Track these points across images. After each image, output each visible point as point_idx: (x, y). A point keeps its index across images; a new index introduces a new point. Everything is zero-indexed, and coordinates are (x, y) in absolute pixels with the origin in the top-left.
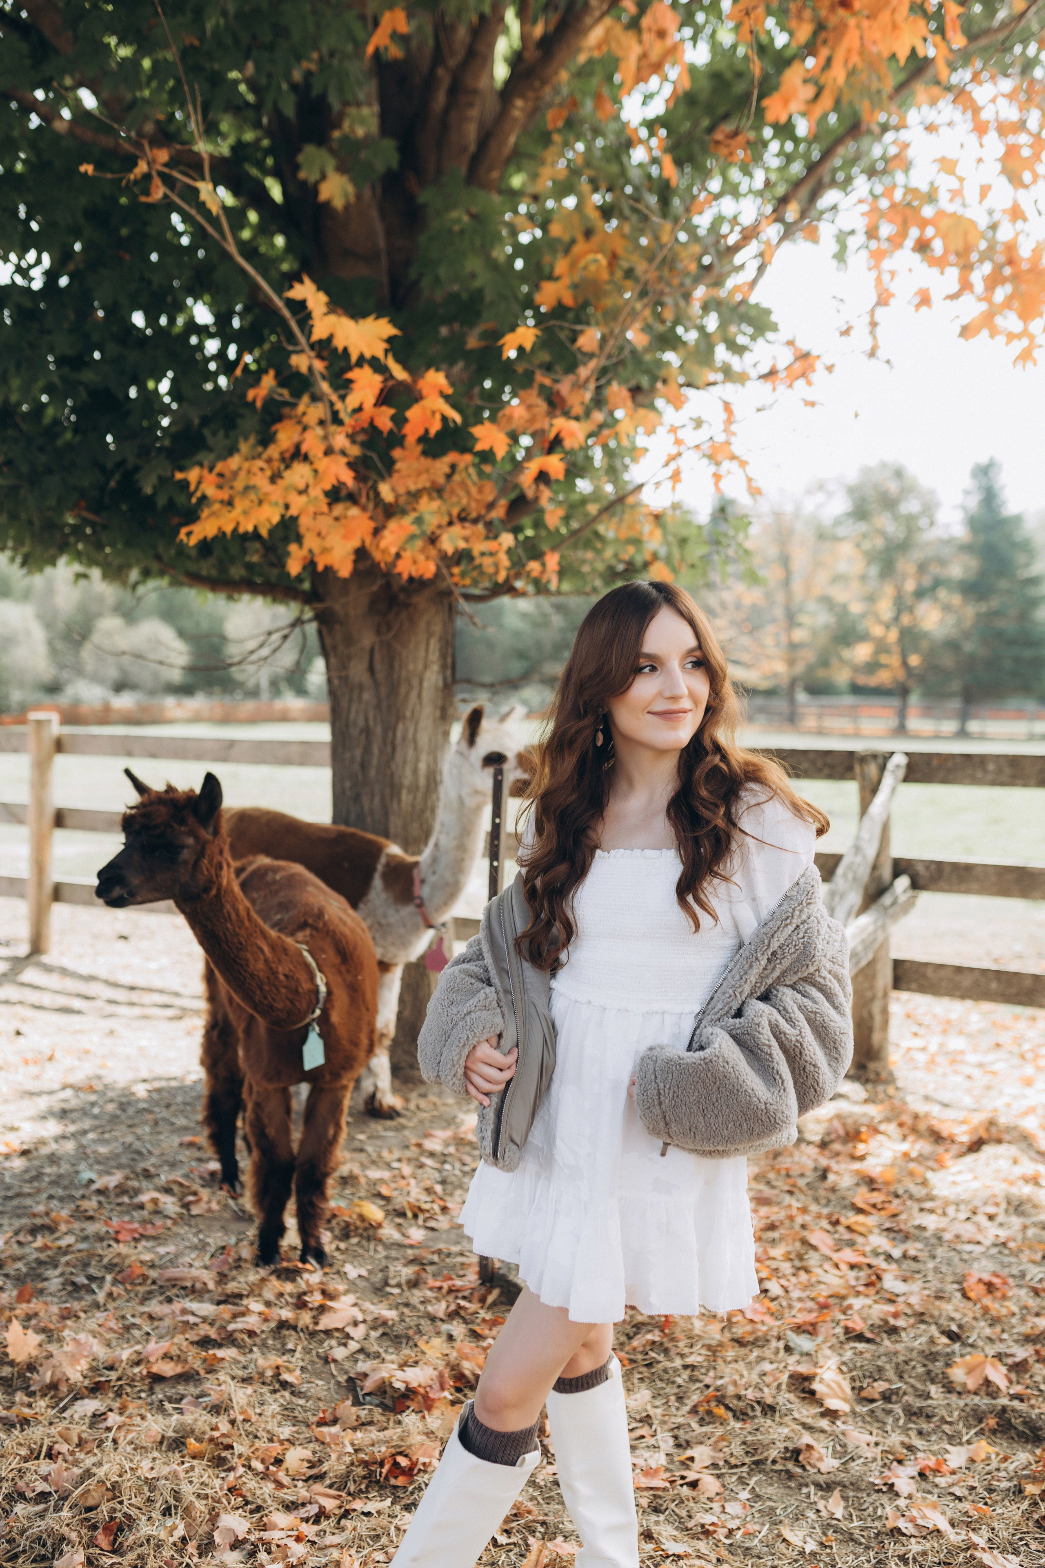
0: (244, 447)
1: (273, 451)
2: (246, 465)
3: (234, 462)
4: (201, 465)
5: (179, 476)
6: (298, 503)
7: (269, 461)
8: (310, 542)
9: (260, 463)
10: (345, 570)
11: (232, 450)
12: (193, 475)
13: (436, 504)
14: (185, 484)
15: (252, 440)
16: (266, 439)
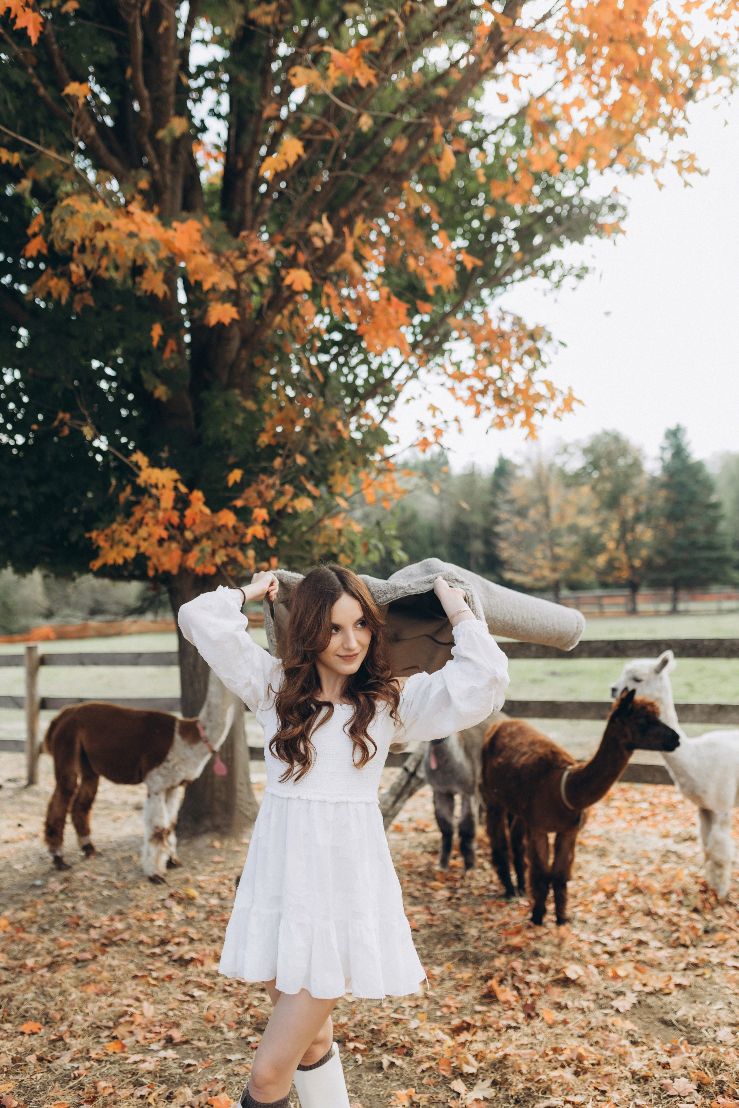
0: (119, 519)
1: (133, 520)
2: (119, 528)
3: (114, 526)
4: (98, 529)
5: (87, 535)
6: (144, 546)
7: (131, 525)
8: (154, 560)
9: (126, 527)
10: (175, 571)
11: (113, 521)
12: (94, 534)
13: (209, 543)
14: (90, 538)
15: (122, 515)
16: (129, 515)
